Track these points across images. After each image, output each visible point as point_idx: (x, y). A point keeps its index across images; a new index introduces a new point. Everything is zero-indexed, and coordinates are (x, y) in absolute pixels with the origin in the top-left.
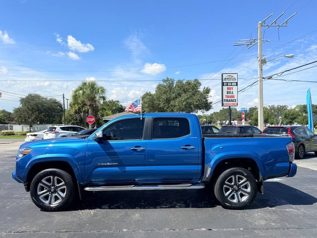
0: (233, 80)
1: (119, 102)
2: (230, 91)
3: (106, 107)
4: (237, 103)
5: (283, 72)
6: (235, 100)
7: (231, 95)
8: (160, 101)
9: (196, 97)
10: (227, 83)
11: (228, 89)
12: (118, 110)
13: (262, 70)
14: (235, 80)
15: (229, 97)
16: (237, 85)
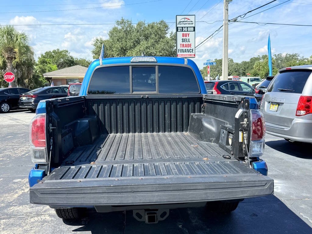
0: (189, 24)
1: (67, 52)
2: (186, 38)
3: (49, 60)
4: (194, 53)
5: (246, 14)
6: (192, 51)
7: (187, 43)
8: (113, 51)
9: (159, 45)
10: (183, 27)
11: (183, 35)
12: (67, 63)
13: (227, 10)
14: (192, 24)
15: (185, 46)
16: (194, 30)
